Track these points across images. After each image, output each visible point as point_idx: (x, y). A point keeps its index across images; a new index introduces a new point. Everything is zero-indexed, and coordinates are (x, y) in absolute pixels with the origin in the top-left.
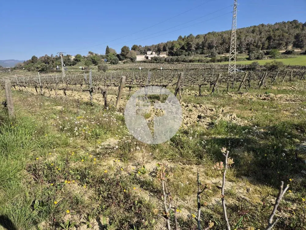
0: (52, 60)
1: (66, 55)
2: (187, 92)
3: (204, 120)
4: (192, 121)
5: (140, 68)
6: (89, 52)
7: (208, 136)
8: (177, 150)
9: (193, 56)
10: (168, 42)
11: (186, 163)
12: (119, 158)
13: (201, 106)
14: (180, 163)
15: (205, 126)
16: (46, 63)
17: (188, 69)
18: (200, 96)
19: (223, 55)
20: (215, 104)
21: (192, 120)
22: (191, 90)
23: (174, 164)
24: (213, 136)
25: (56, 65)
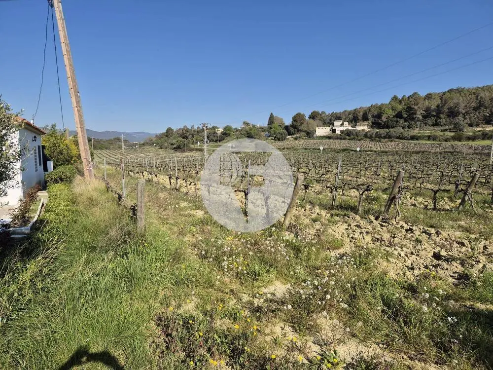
0: (191, 133)
1: (211, 127)
2: (409, 199)
3: (448, 267)
4: (423, 264)
5: (321, 148)
6: (244, 123)
7: (456, 301)
8: (396, 327)
9: (417, 129)
10: (371, 106)
11: (415, 357)
12: (291, 324)
13: (438, 233)
14: (403, 354)
15: (451, 280)
16: (183, 138)
17: (408, 152)
18: (435, 209)
19: (479, 129)
20: (468, 230)
21: (422, 261)
22: (416, 195)
23: (392, 355)
24: (468, 303)
25: (197, 140)
